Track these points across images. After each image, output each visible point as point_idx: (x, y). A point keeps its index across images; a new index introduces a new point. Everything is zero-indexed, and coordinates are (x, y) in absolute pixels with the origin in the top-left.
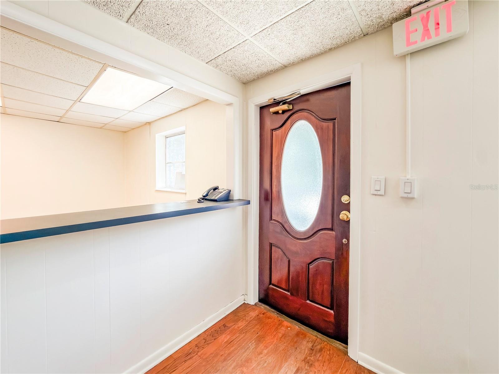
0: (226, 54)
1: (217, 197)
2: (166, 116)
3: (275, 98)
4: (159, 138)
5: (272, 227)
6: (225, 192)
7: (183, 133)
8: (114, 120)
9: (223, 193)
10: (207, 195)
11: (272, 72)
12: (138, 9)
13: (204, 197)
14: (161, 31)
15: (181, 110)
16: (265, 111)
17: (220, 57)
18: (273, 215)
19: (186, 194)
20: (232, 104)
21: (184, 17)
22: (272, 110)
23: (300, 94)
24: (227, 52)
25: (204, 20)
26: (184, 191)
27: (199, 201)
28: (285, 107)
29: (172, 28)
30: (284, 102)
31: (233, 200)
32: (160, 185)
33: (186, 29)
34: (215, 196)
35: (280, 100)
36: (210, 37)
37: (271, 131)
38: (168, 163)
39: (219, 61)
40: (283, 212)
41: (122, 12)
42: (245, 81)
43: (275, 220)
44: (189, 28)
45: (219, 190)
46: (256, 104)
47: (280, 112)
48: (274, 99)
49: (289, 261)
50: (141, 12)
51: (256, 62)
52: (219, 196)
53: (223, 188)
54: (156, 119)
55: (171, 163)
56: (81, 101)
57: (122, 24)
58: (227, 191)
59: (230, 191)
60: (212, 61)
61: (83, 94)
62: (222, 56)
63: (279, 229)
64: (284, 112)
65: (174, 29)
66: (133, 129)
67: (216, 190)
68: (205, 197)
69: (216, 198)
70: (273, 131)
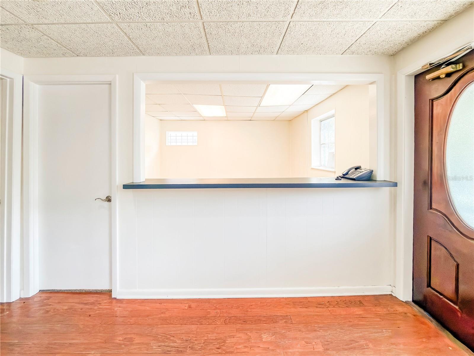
0: (357, 41)
1: (356, 176)
2: (319, 103)
3: (431, 62)
4: (314, 123)
5: (431, 217)
6: (366, 171)
7: (333, 116)
8: (281, 114)
9: (364, 172)
10: (347, 174)
11: (426, 34)
12: (281, 44)
13: (343, 175)
14: (299, 50)
15: (331, 96)
16: (421, 79)
17: (353, 45)
18: (433, 204)
19: (335, 172)
20: (375, 81)
21: (312, 35)
22: (429, 77)
23: (471, 48)
24: (359, 40)
25: (328, 29)
26: (333, 170)
27: (337, 179)
28: (450, 69)
29: (306, 45)
30: (448, 63)
31: (376, 181)
32: (315, 164)
33: (316, 41)
34: (354, 175)
35: (442, 62)
36: (337, 36)
37: (431, 101)
38: (322, 144)
39: (353, 48)
40: (448, 201)
41: (273, 51)
42: (391, 53)
43: (436, 210)
44: (318, 39)
45: (361, 169)
46: (406, 75)
47: (444, 76)
48: (430, 64)
49: (458, 265)
50: (283, 46)
51: (397, 33)
52: (359, 175)
53: (366, 168)
54: (311, 107)
55: (324, 144)
56: (260, 106)
57: (275, 56)
58: (369, 170)
59: (372, 171)
60: (347, 51)
61: (260, 102)
62: (355, 44)
63: (441, 221)
64: (448, 75)
65: (307, 44)
66: (296, 117)
67: (358, 170)
68: (345, 175)
69: (354, 177)
70: (434, 101)
